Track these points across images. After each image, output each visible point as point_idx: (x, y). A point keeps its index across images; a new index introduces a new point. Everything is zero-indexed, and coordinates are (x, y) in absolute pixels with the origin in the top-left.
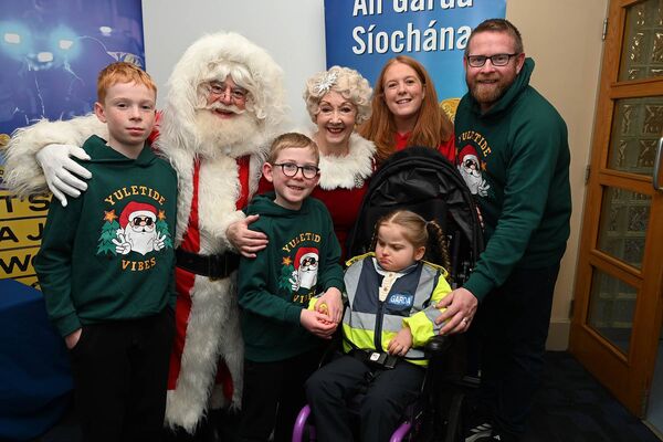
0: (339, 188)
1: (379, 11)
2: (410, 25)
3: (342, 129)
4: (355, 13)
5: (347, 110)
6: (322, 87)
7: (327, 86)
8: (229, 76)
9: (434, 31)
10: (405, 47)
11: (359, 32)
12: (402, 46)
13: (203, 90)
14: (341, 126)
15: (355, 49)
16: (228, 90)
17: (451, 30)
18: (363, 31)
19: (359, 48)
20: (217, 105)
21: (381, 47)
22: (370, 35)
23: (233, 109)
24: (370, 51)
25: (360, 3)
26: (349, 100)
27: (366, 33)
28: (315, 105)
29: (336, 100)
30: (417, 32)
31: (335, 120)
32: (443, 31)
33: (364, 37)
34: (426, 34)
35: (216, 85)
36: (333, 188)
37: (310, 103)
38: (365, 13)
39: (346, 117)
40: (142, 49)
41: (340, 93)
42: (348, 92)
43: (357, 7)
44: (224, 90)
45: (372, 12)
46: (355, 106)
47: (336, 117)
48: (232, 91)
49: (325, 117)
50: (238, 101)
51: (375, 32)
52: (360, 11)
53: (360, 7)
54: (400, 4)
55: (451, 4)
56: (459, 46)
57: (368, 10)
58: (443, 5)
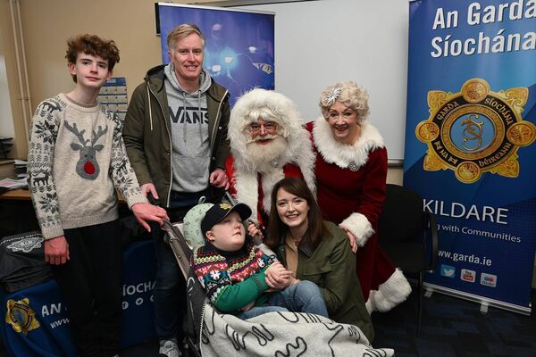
1: (455, 25)
2: (481, 34)
4: (435, 27)
5: (349, 114)
6: (330, 99)
7: (333, 98)
8: (260, 118)
9: (502, 38)
10: (476, 50)
11: (437, 41)
12: (473, 50)
13: (247, 131)
15: (433, 54)
16: (262, 126)
17: (518, 36)
18: (440, 40)
19: (436, 52)
20: (258, 138)
21: (456, 51)
22: (447, 43)
23: (269, 137)
24: (446, 54)
25: (439, 20)
26: (350, 107)
27: (443, 41)
28: (326, 112)
29: (340, 108)
30: (487, 39)
31: (340, 123)
32: (510, 37)
33: (441, 45)
34: (495, 39)
35: (254, 125)
38: (443, 27)
39: (347, 119)
40: (273, 61)
41: (343, 103)
42: (348, 101)
43: (436, 23)
44: (260, 127)
45: (449, 26)
46: (356, 111)
47: (341, 120)
48: (265, 126)
49: (333, 120)
50: (270, 131)
51: (450, 41)
52: (439, 26)
53: (439, 23)
54: (473, 19)
55: (519, 16)
56: (524, 47)
57: (446, 24)
58: (512, 17)
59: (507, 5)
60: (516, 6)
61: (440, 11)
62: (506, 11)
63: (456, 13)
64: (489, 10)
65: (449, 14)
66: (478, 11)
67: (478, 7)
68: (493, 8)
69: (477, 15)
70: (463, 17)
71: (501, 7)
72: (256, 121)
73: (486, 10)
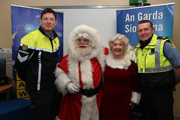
0: (117, 69)
1: (134, 20)
3: (120, 51)
4: (126, 21)
5: (121, 45)
6: (114, 39)
11: (127, 26)
14: (120, 50)
15: (126, 31)
17: (156, 26)
18: (128, 26)
19: (127, 31)
21: (134, 30)
22: (131, 27)
24: (131, 32)
25: (128, 18)
26: (122, 42)
28: (112, 44)
29: (118, 42)
32: (154, 26)
33: (129, 28)
36: (116, 68)
37: (110, 43)
38: (129, 21)
39: (121, 47)
40: (63, 31)
41: (119, 40)
42: (122, 40)
43: (127, 19)
45: (131, 21)
46: (124, 44)
47: (118, 47)
49: (115, 47)
50: (86, 43)
51: (132, 26)
52: (128, 20)
53: (128, 19)
54: (140, 18)
55: (156, 18)
56: (159, 30)
57: (130, 20)
58: (154, 19)
59: (152, 14)
60: (155, 15)
61: (128, 15)
62: (152, 16)
63: (134, 16)
64: (146, 16)
65: (131, 16)
66: (142, 16)
67: (142, 14)
68: (147, 15)
69: (141, 17)
70: (136, 18)
71: (150, 15)
72: (80, 38)
73: (144, 15)
